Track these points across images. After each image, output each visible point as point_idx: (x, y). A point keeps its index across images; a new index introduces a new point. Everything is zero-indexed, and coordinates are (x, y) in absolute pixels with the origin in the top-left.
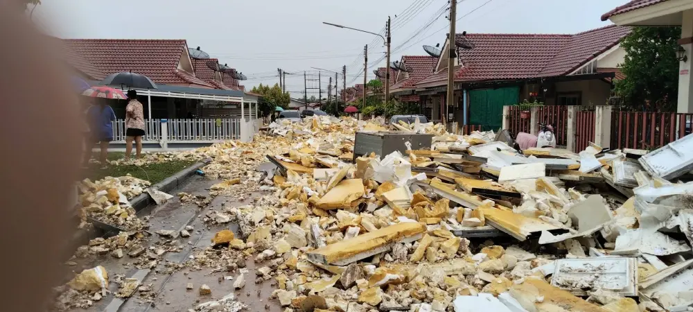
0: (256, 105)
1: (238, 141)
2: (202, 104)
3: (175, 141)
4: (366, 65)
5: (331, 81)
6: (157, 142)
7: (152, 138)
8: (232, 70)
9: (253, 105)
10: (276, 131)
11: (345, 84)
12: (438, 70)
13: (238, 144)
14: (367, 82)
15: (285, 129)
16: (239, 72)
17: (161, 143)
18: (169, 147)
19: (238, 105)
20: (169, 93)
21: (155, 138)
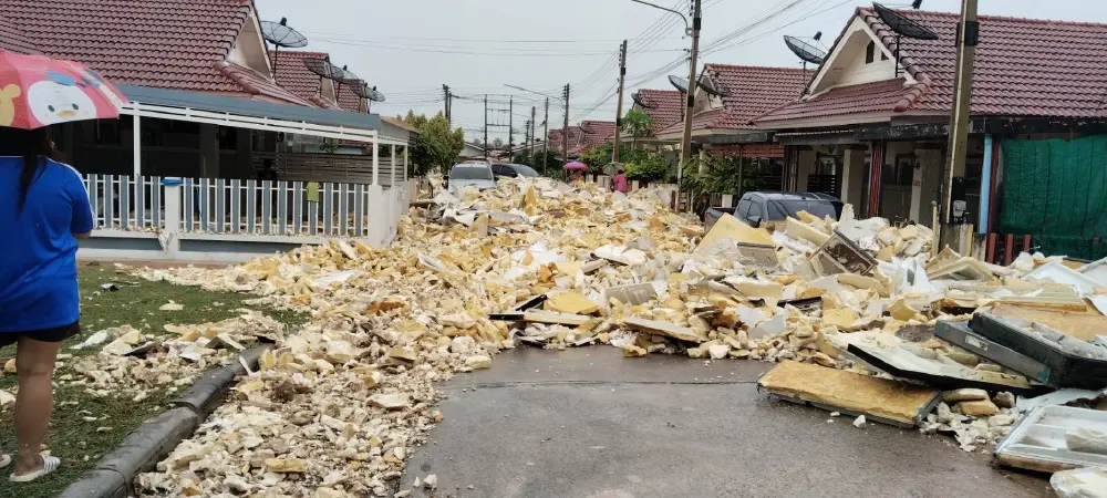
0: (406, 150)
1: (360, 241)
2: (290, 144)
3: (200, 235)
4: (622, 81)
5: (533, 114)
6: (151, 235)
7: (140, 223)
8: (358, 80)
9: (400, 150)
10: (449, 213)
11: (566, 120)
12: (816, 91)
13: (360, 252)
14: (623, 116)
15: (471, 208)
16: (371, 86)
17: (162, 238)
18: (182, 249)
19: (365, 149)
20: (188, 111)
21: (148, 225)
